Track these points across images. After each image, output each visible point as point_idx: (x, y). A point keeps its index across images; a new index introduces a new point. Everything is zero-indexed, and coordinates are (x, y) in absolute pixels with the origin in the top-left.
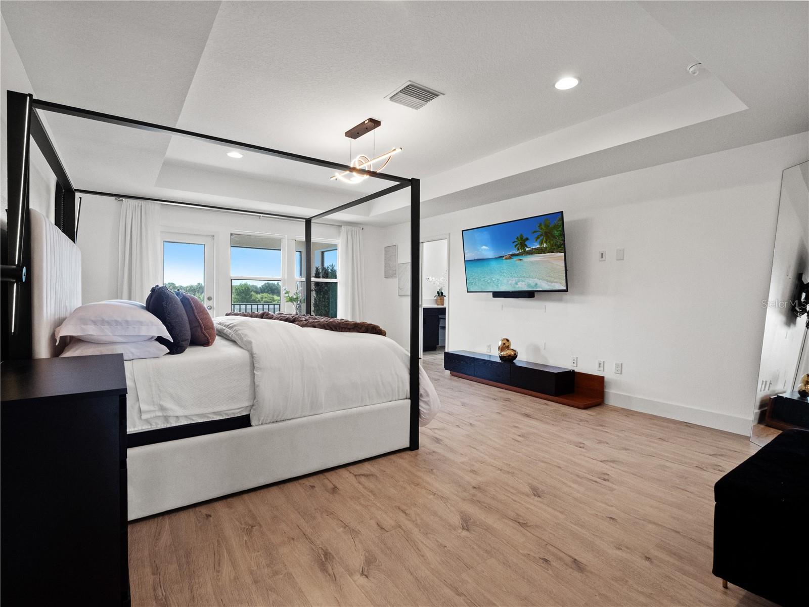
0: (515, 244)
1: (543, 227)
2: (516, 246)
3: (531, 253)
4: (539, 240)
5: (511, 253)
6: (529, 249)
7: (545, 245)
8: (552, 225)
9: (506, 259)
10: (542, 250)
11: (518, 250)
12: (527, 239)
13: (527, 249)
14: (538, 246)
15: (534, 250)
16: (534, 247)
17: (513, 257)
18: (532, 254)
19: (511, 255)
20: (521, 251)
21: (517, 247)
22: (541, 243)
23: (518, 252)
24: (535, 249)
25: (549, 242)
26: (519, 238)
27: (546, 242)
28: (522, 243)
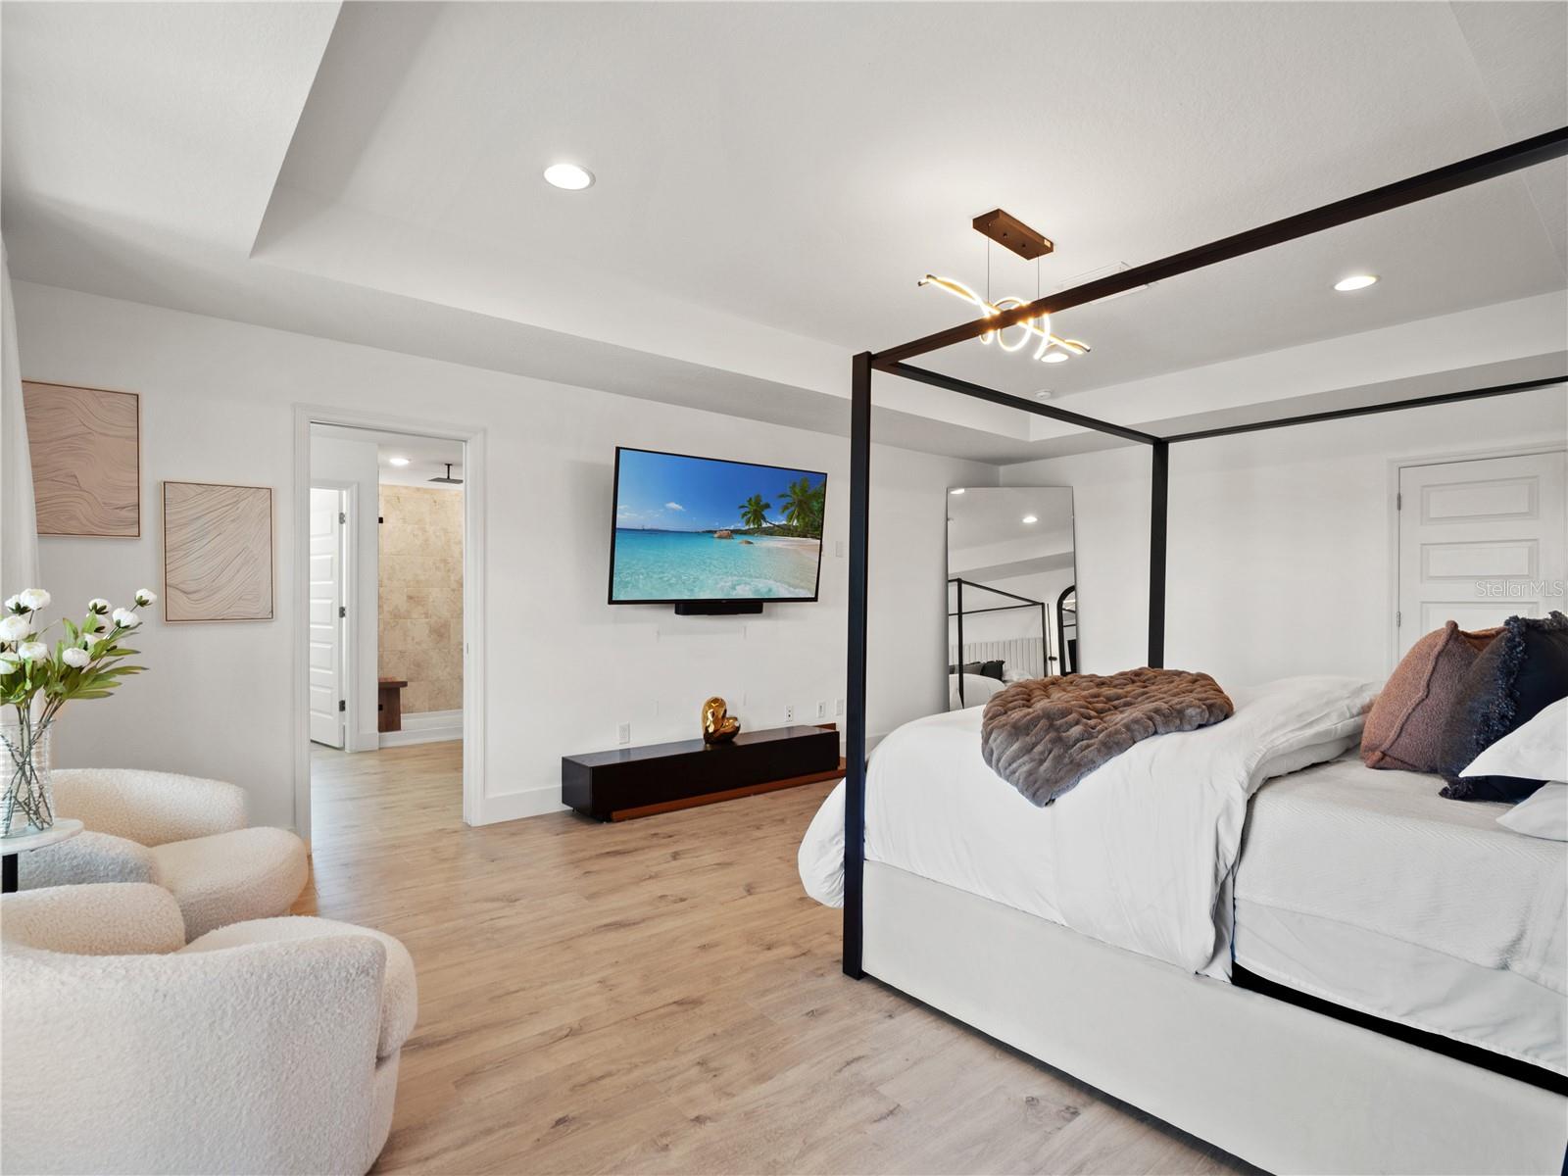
0: (743, 511)
1: (797, 491)
2: (744, 515)
3: (770, 532)
4: (787, 512)
5: (732, 528)
6: (769, 525)
7: (795, 523)
8: (811, 491)
9: (720, 537)
10: (790, 529)
11: (748, 522)
12: (767, 506)
13: (764, 525)
14: (784, 522)
15: (776, 528)
16: (777, 524)
17: (734, 536)
18: (771, 534)
19: (732, 531)
20: (752, 526)
21: (745, 518)
22: (790, 518)
23: (747, 527)
24: (778, 526)
25: (803, 519)
26: (753, 500)
27: (798, 517)
28: (757, 512)
